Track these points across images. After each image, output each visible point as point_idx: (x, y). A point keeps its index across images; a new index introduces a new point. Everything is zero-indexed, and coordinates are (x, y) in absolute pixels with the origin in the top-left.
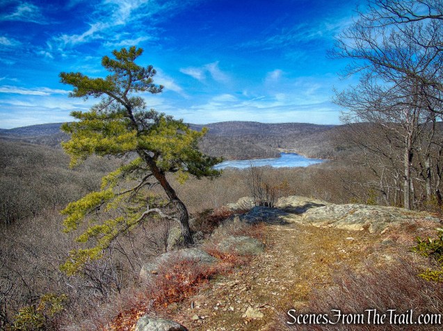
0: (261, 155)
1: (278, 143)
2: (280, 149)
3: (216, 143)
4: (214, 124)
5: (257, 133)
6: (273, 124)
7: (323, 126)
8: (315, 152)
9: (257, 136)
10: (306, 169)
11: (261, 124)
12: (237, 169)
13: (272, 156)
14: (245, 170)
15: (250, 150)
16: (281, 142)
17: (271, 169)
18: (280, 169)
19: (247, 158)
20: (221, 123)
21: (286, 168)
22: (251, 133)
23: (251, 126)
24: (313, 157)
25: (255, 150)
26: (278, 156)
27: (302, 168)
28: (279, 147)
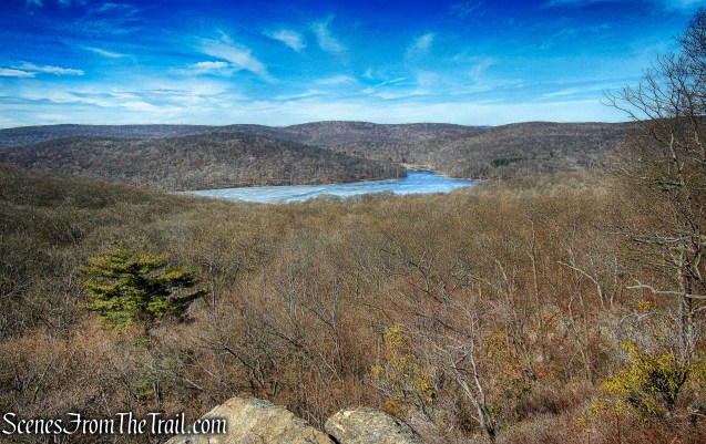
0: (376, 174)
1: (402, 154)
2: (405, 165)
3: (304, 156)
4: (300, 127)
5: (369, 140)
6: (395, 126)
7: (472, 128)
8: (460, 170)
9: (369, 144)
10: (448, 196)
11: (374, 125)
12: (337, 198)
13: (394, 177)
14: (349, 199)
15: (358, 166)
16: (407, 153)
17: (392, 197)
18: (406, 196)
19: (353, 180)
20: (311, 125)
21: (417, 196)
22: (358, 140)
23: (359, 128)
24: (457, 177)
25: (365, 166)
26: (403, 175)
27: (442, 194)
28: (404, 161)
